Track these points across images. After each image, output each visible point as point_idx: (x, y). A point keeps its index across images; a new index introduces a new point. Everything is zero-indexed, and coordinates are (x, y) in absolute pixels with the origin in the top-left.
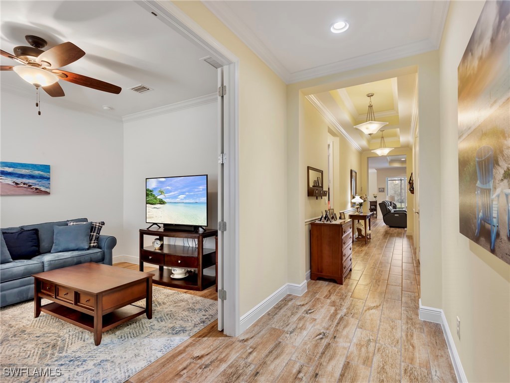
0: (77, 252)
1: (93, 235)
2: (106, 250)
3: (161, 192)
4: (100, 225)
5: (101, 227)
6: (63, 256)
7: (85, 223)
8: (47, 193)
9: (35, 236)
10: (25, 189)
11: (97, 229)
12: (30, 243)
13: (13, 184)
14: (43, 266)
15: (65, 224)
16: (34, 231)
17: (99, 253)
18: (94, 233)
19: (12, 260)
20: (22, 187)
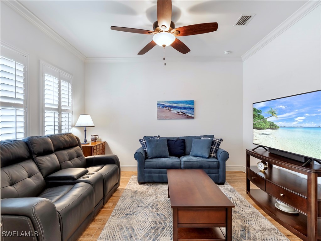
0: (201, 158)
1: (213, 148)
2: (220, 161)
3: (272, 113)
4: (219, 141)
5: (220, 143)
6: (192, 160)
7: (209, 138)
8: (193, 118)
9: (183, 143)
10: (182, 116)
11: (216, 144)
12: (180, 148)
13: (176, 113)
14: (181, 164)
15: (199, 138)
16: (183, 141)
17: (215, 162)
18: (214, 146)
19: (169, 156)
20: (180, 114)
